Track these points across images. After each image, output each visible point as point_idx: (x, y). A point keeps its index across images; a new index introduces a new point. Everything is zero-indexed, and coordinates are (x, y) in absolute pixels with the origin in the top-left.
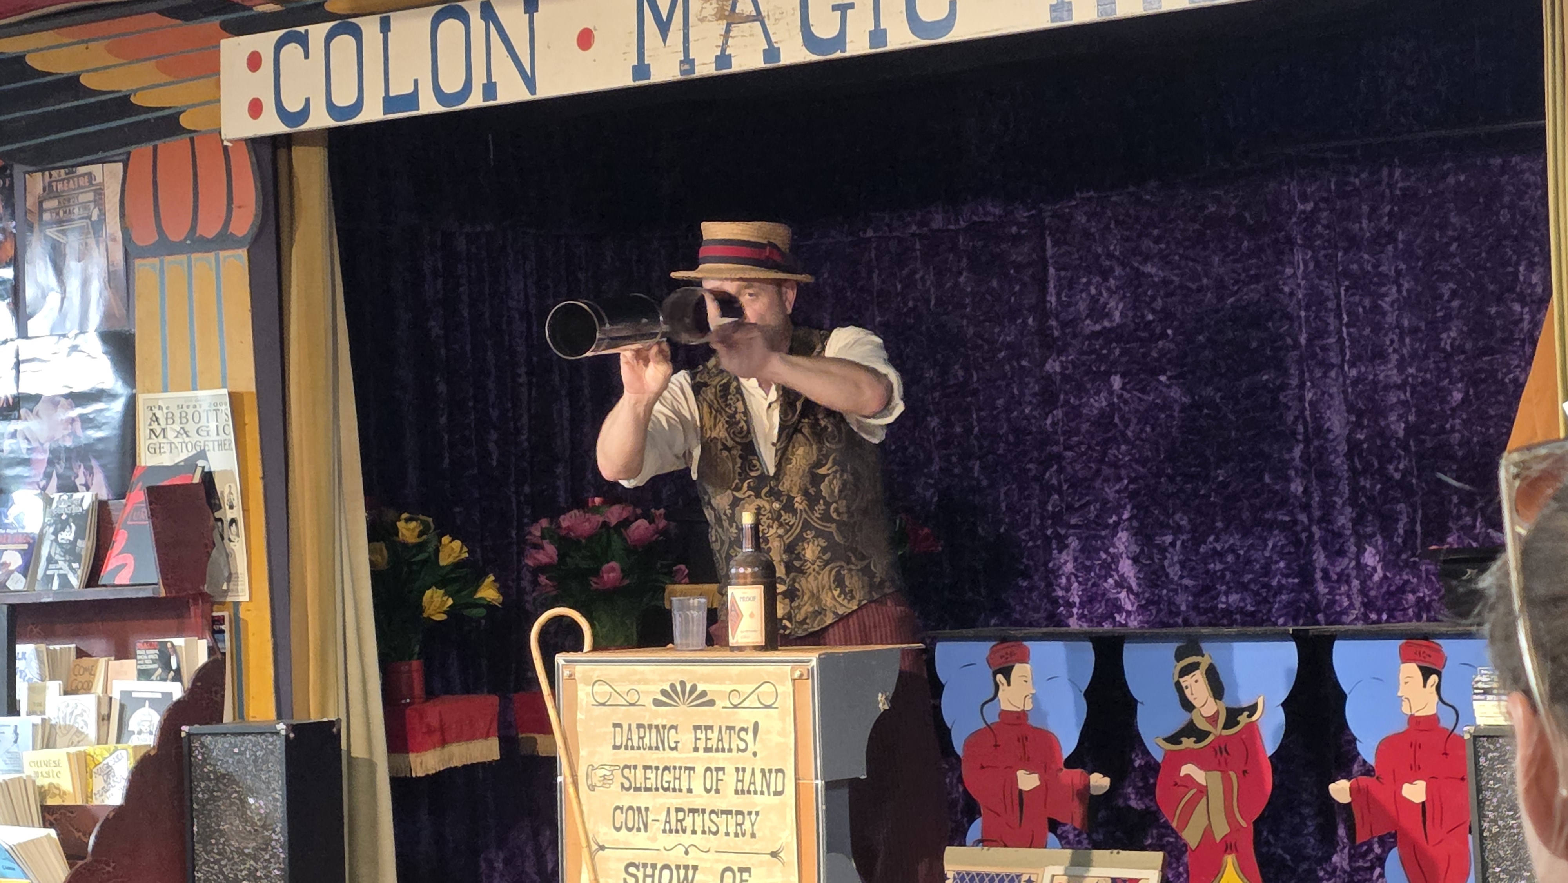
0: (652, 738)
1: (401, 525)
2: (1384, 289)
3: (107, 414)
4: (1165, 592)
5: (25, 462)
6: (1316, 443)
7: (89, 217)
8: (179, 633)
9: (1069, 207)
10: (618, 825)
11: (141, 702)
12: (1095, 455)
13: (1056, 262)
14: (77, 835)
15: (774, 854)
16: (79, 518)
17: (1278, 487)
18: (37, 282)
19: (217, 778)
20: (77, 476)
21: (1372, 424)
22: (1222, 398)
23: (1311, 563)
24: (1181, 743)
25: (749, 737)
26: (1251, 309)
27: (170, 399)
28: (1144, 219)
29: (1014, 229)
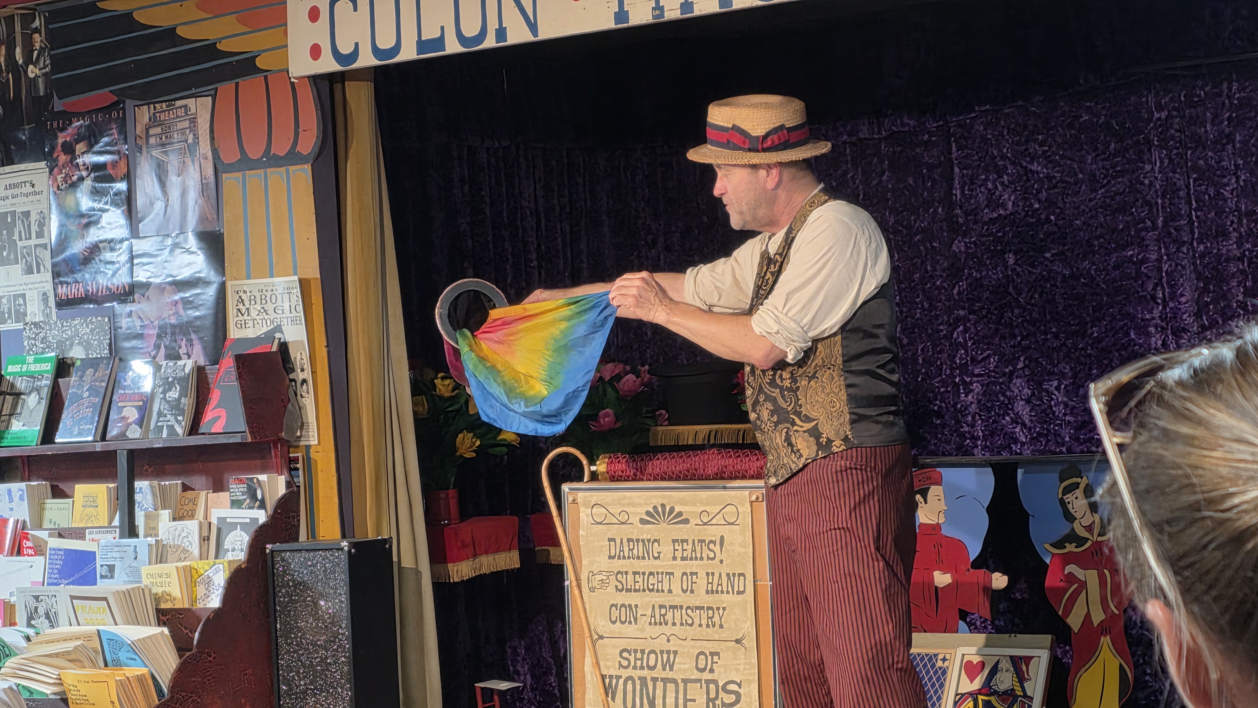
0: (639, 550)
1: (438, 382)
2: (1225, 180)
3: (203, 297)
4: (1052, 426)
5: (140, 336)
6: (1171, 305)
7: (186, 141)
8: (263, 470)
9: (969, 118)
10: (614, 619)
11: (233, 527)
12: (994, 317)
13: (960, 163)
14: (185, 631)
15: (738, 641)
16: (182, 381)
17: (1141, 341)
18: (145, 193)
19: (295, 586)
20: (180, 347)
21: (1217, 289)
22: (1096, 270)
24: (1065, 547)
25: (717, 548)
26: (1118, 198)
27: (253, 285)
28: (1031, 127)
29: (926, 136)
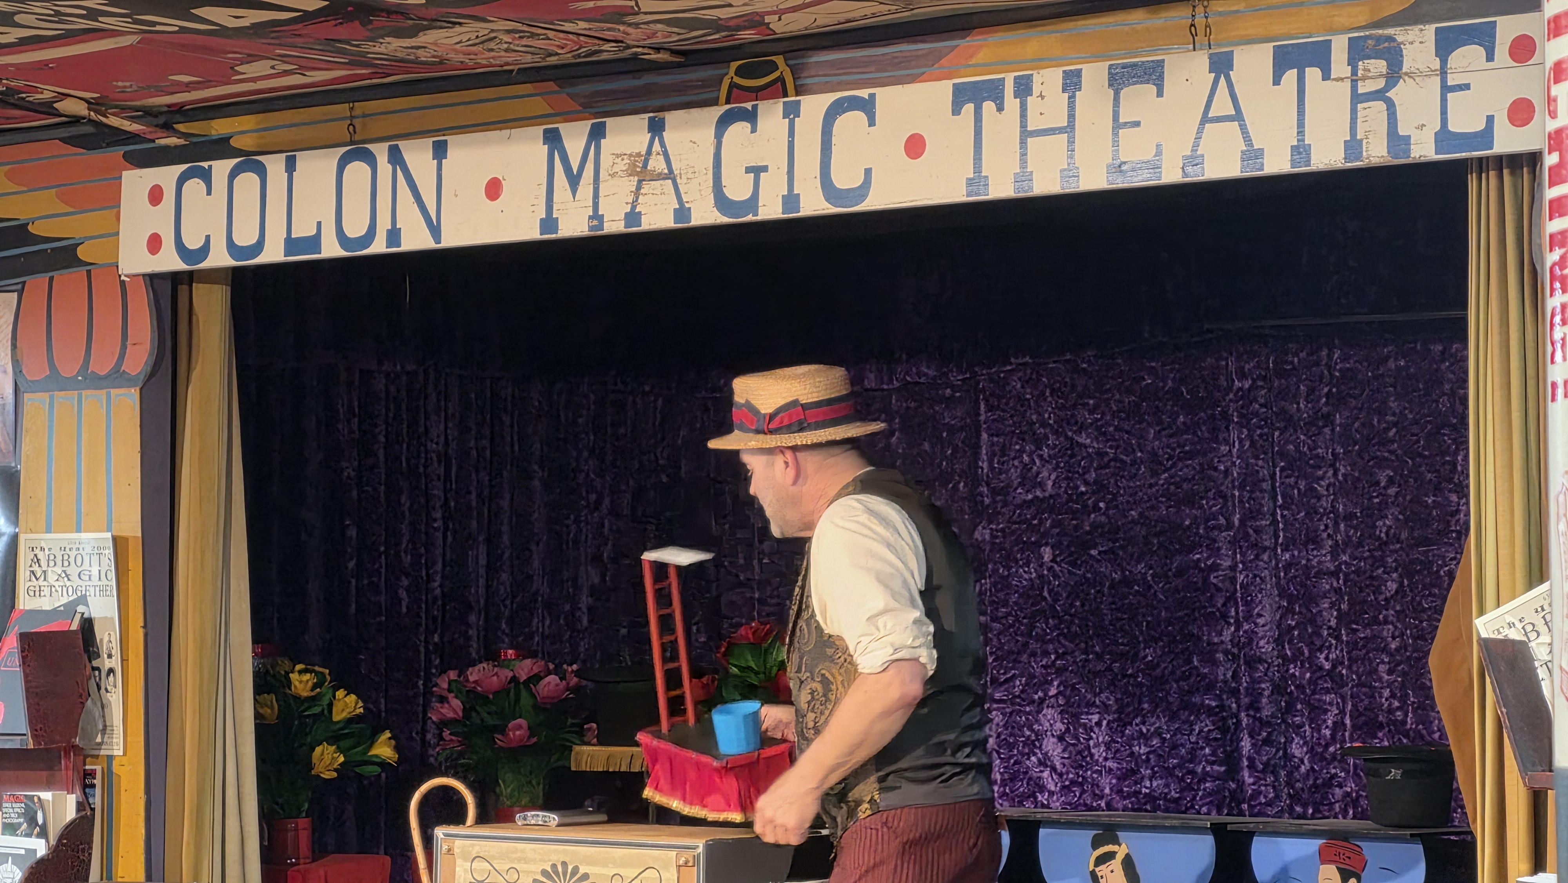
1: (294, 677)
2: (1321, 472)
4: (1089, 773)
6: (1246, 627)
8: (49, 785)
9: (1003, 372)
11: (4, 858)
12: (1022, 628)
13: (989, 428)
17: (1206, 671)
21: (1304, 611)
22: (1152, 575)
23: (1238, 749)
26: (1185, 486)
27: (52, 540)
28: (1079, 389)
29: (948, 391)
